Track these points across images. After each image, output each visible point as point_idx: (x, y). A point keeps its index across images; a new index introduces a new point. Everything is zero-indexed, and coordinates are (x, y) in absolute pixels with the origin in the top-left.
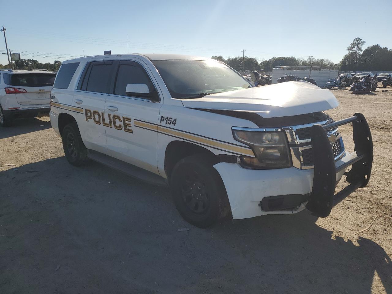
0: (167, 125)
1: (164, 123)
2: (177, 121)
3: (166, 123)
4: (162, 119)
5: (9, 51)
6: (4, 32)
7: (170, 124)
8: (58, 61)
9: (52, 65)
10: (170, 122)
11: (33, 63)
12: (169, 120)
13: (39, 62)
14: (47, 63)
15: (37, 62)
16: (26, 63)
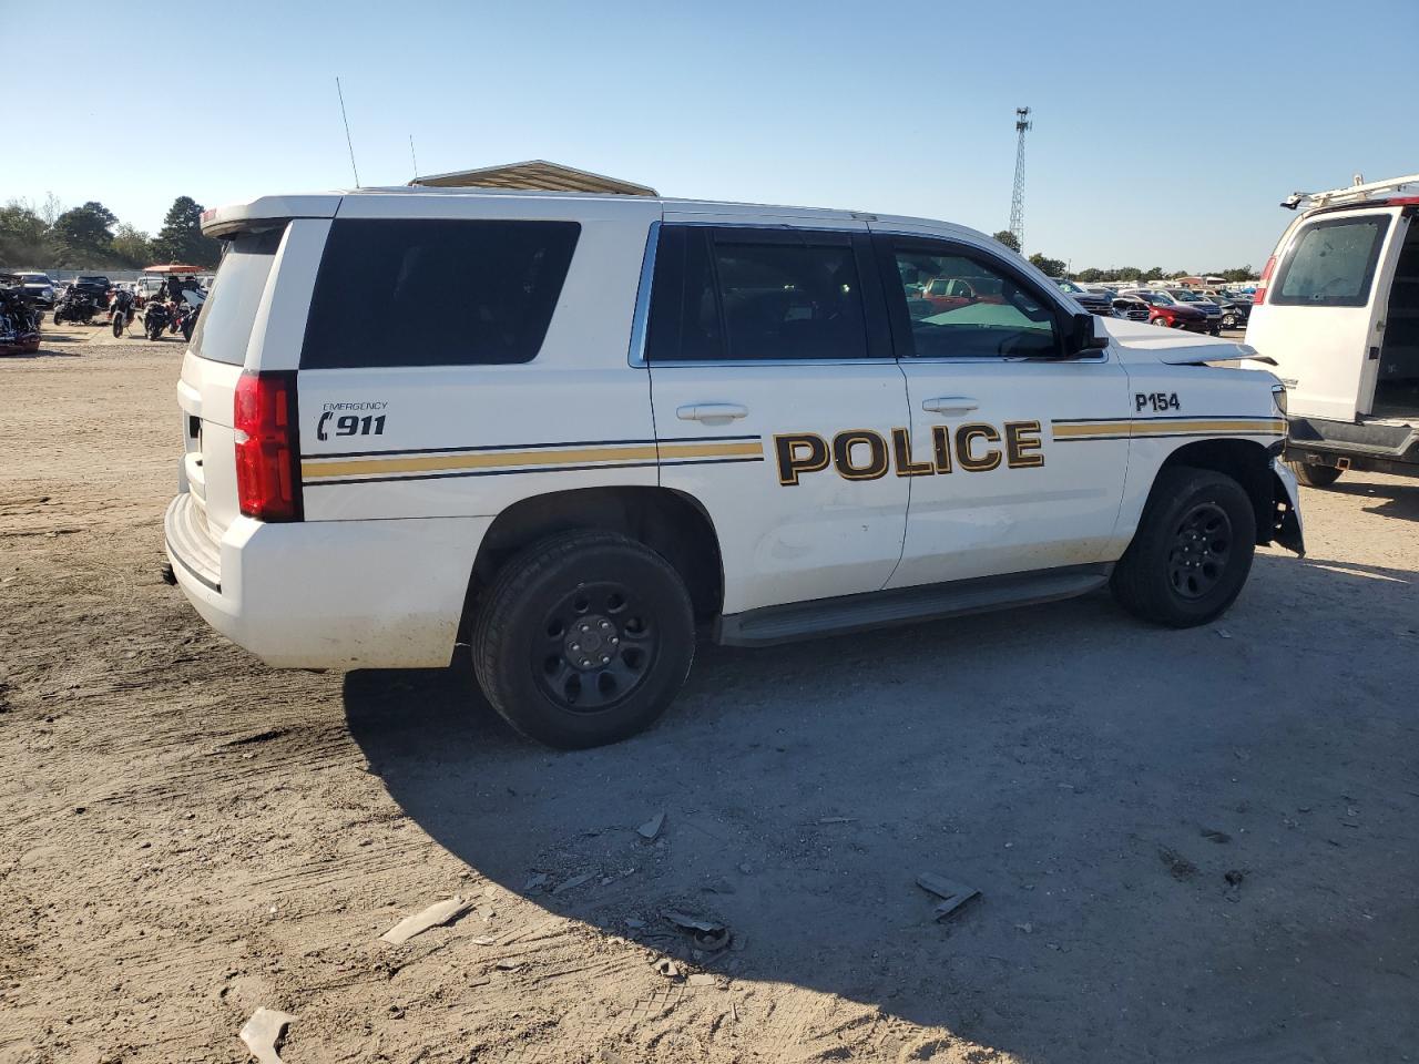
0: (1160, 413)
1: (1148, 410)
2: (1179, 398)
3: (1155, 409)
4: (1141, 400)
7: (1165, 408)
10: (1163, 405)
12: (1159, 400)
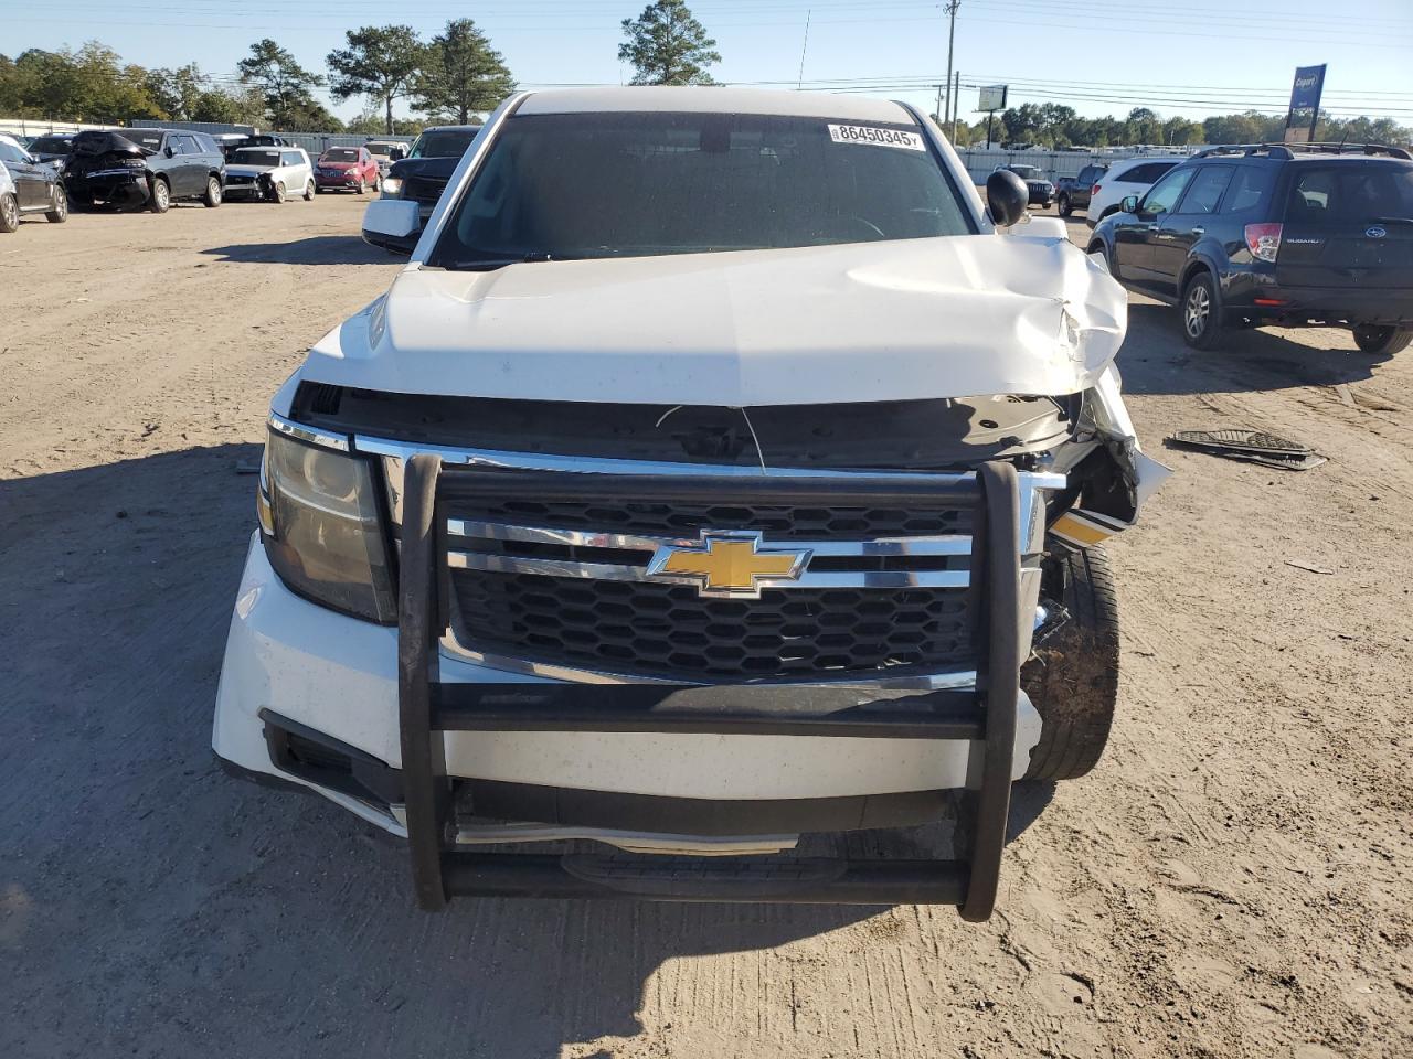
5: (953, 78)
6: (953, 14)
8: (1144, 110)
9: (1120, 124)
11: (1057, 118)
13: (1078, 115)
14: (1103, 118)
15: (1072, 113)
16: (1035, 119)
